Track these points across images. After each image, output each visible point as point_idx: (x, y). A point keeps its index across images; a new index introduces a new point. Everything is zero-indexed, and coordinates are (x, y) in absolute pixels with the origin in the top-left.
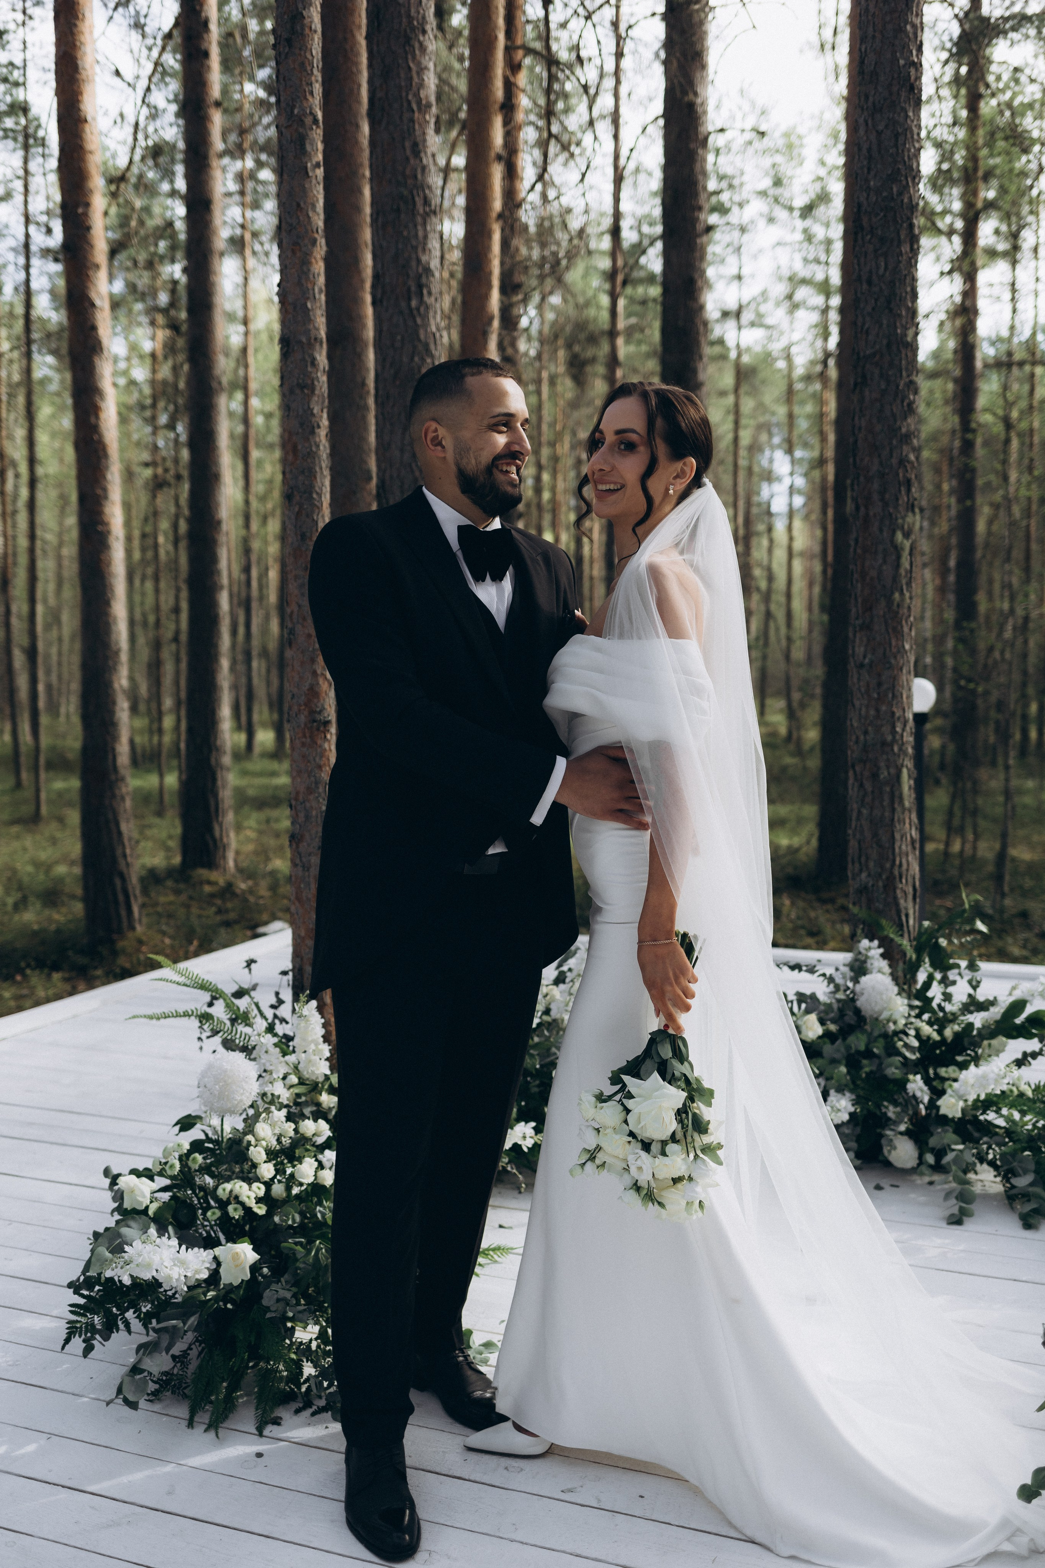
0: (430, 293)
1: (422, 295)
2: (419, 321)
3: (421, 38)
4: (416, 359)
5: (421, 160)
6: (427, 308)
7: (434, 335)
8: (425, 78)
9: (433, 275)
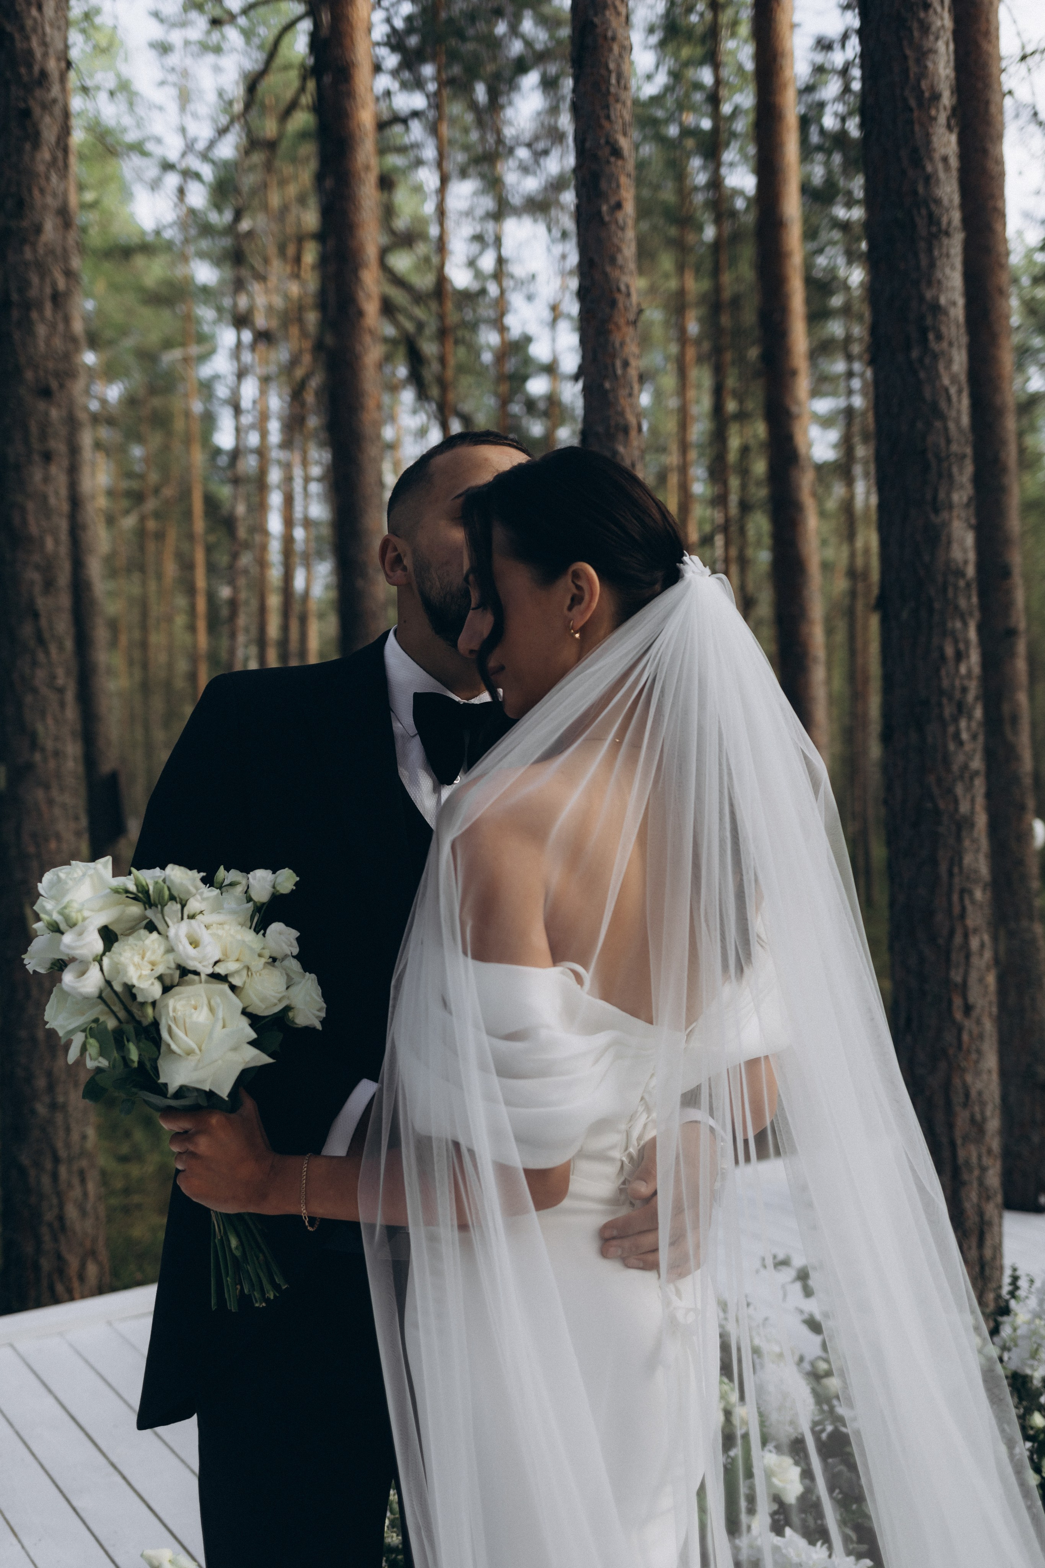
0: (939, 337)
1: (924, 341)
2: (922, 375)
3: (922, 15)
4: (920, 425)
5: (923, 168)
6: (935, 357)
7: (947, 390)
8: (930, 65)
9: (946, 314)
